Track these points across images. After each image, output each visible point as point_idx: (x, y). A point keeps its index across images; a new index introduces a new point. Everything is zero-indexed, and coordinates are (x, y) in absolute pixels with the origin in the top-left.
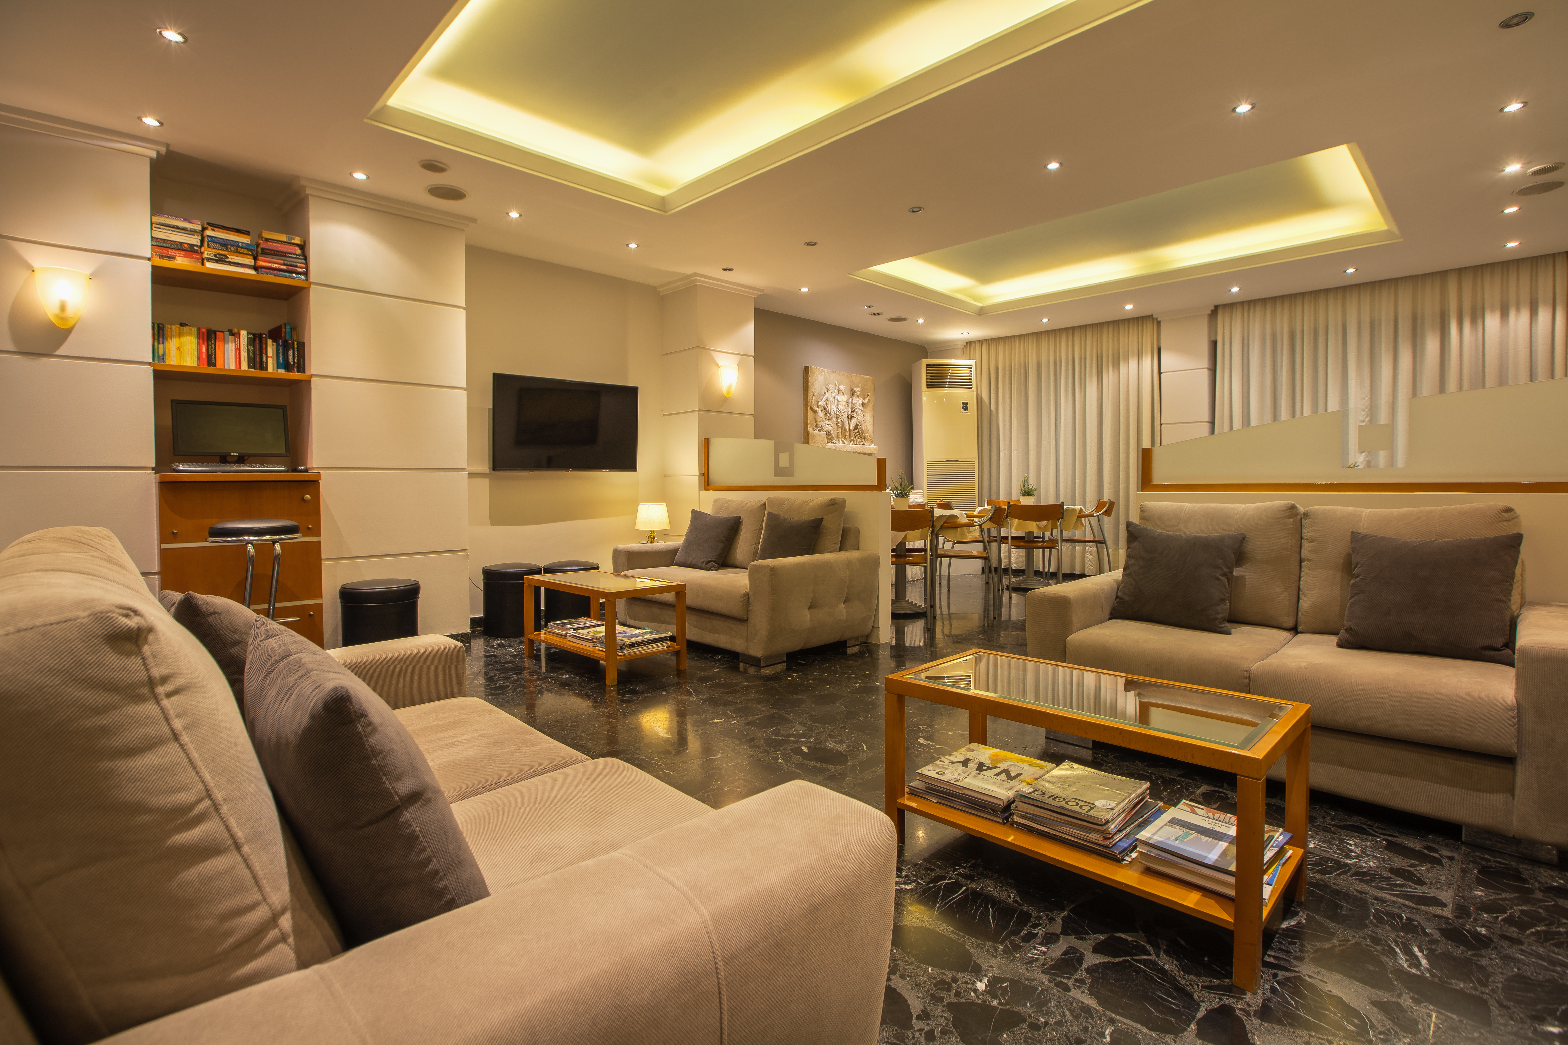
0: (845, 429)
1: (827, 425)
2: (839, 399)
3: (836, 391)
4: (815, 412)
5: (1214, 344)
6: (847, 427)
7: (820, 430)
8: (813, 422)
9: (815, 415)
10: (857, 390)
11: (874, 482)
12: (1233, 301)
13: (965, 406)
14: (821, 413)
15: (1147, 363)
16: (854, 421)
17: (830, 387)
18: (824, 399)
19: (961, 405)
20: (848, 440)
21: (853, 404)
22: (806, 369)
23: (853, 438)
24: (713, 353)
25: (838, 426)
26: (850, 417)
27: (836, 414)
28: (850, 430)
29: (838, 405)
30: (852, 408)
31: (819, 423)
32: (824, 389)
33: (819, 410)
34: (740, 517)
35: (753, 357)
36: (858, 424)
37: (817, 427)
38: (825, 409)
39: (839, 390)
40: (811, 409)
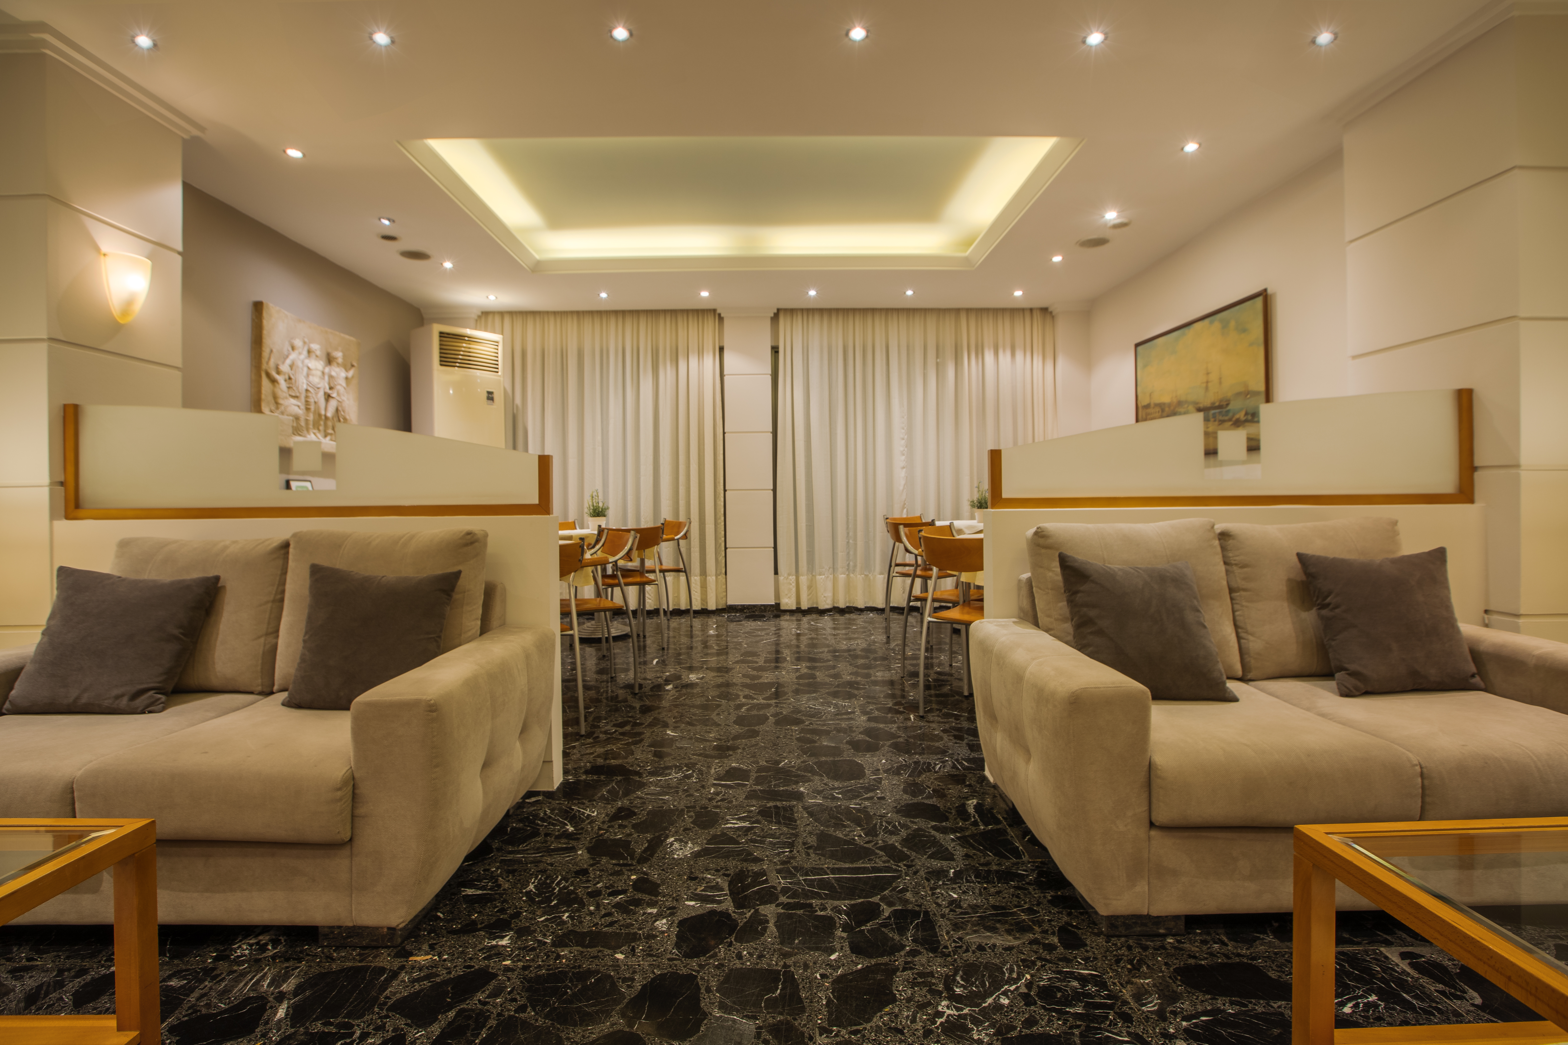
0: (320, 415)
1: (294, 406)
2: (310, 365)
3: (305, 353)
4: (274, 381)
5: (775, 350)
6: (323, 412)
7: (282, 413)
8: (271, 398)
9: (274, 386)
10: (338, 355)
11: (536, 501)
12: (811, 306)
13: (490, 396)
14: (283, 384)
15: (709, 363)
16: (333, 404)
17: (298, 343)
18: (288, 362)
19: (486, 395)
20: (322, 433)
21: (331, 377)
22: (258, 307)
23: (330, 431)
24: (88, 222)
25: (308, 409)
26: (328, 397)
27: (307, 390)
28: (326, 418)
29: (308, 375)
30: (329, 384)
31: (281, 401)
32: (287, 347)
33: (280, 379)
34: (217, 578)
35: (179, 253)
36: (340, 408)
37: (277, 408)
38: (290, 378)
39: (309, 352)
40: (268, 375)
